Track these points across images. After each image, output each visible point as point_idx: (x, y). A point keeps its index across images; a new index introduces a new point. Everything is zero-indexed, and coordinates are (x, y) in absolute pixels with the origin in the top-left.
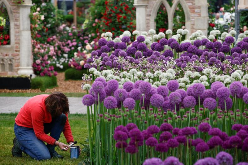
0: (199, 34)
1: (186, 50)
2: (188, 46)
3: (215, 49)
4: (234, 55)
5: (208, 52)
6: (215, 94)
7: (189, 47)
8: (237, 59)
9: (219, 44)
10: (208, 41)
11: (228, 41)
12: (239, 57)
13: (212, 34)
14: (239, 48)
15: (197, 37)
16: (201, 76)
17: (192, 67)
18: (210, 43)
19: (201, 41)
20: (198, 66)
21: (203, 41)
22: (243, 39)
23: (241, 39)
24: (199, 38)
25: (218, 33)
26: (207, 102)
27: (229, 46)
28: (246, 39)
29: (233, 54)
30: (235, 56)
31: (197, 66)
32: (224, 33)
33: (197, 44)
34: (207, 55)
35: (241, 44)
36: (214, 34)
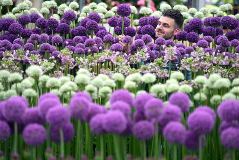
0: (27, 5)
1: (7, 30)
2: (10, 24)
3: (49, 28)
4: (76, 39)
5: (37, 35)
6: (44, 116)
7: (10, 26)
8: (80, 46)
9: (54, 22)
10: (40, 17)
11: (68, 18)
12: (83, 42)
13: (46, 6)
14: (83, 27)
15: (24, 10)
16: (22, 80)
17: (11, 60)
18: (43, 19)
19: (29, 17)
20: (21, 58)
21: (31, 16)
22: (88, 14)
23: (86, 14)
24: (27, 11)
25: (53, 4)
26: (30, 132)
27: (69, 24)
28: (92, 16)
29: (74, 38)
30: (78, 41)
31: (19, 59)
32: (63, 5)
33: (23, 21)
34: (36, 38)
35: (86, 22)
36: (48, 7)
